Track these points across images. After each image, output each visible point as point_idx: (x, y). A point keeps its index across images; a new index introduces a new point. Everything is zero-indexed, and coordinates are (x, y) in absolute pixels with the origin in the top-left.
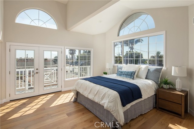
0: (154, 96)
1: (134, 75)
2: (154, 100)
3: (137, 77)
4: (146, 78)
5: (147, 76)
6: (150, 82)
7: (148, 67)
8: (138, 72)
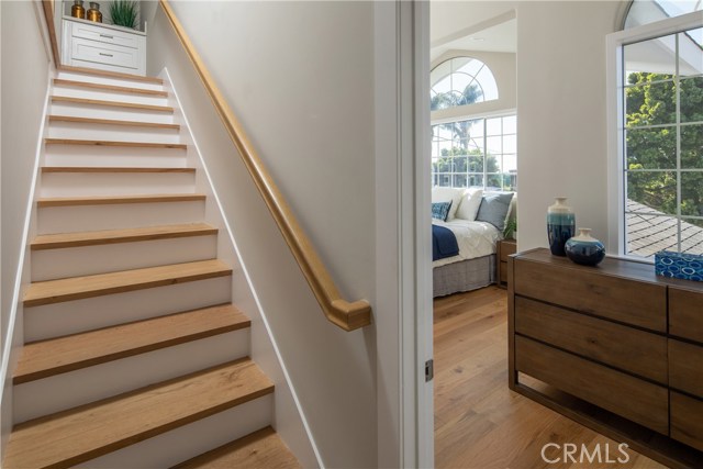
0: (492, 258)
1: (448, 210)
2: (492, 267)
3: (457, 216)
4: (476, 220)
5: (478, 214)
6: (484, 226)
7: (480, 192)
8: (459, 206)
